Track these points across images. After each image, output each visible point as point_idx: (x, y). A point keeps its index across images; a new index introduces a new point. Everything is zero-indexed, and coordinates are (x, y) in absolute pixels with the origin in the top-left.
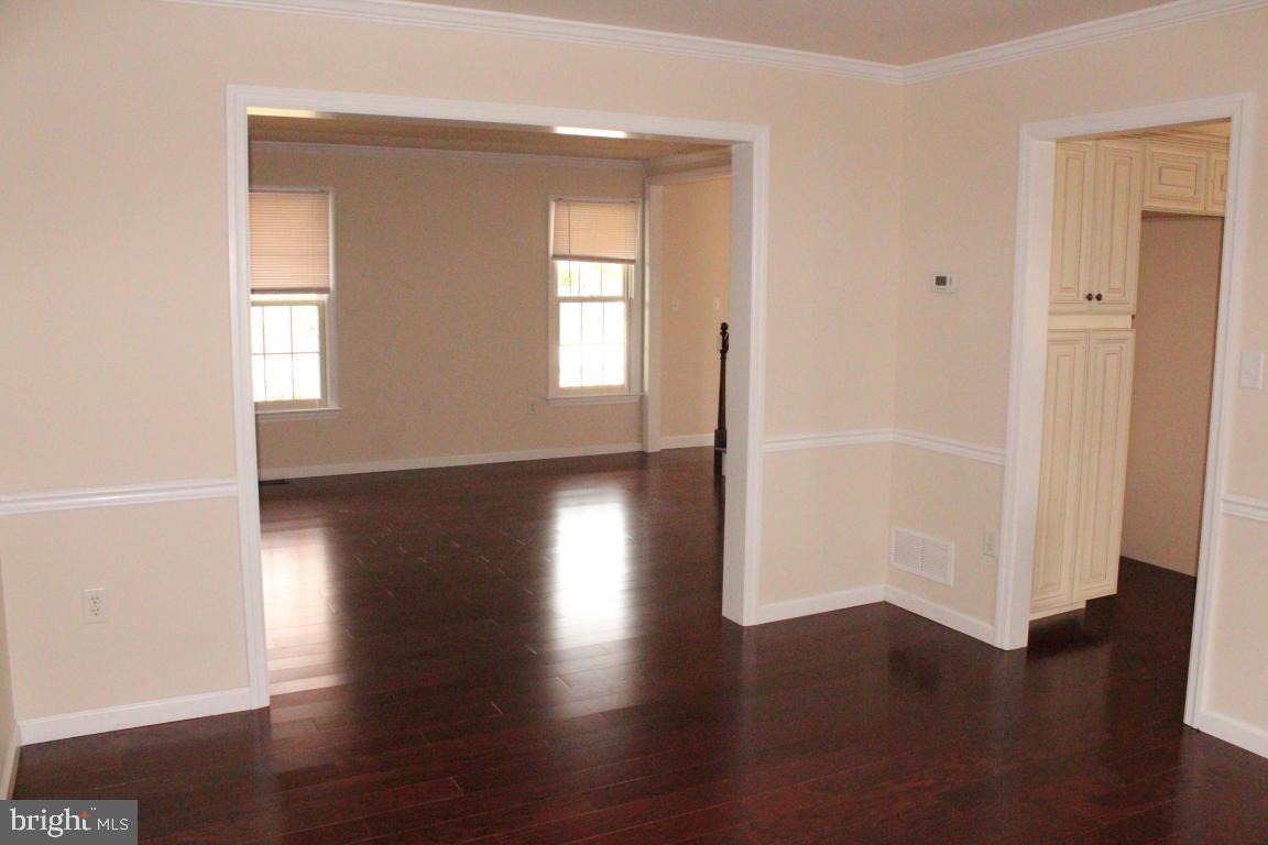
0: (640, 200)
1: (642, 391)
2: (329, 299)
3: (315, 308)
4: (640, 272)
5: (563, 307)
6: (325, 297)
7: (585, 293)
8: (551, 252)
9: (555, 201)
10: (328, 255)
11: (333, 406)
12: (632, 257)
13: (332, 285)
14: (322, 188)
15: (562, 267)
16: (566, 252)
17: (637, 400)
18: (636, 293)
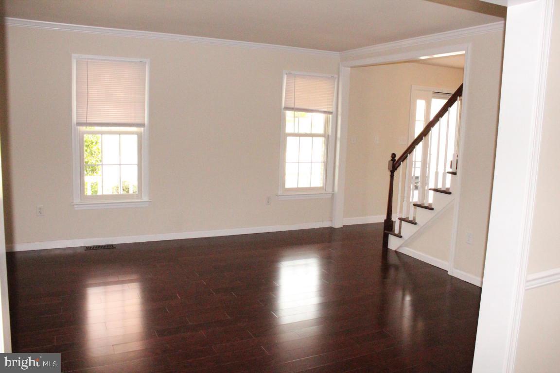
0: (336, 76)
1: (333, 191)
2: (144, 130)
3: (135, 137)
4: (335, 119)
5: (289, 139)
6: (142, 129)
7: (302, 131)
8: (283, 105)
9: (286, 74)
10: (144, 102)
11: (145, 198)
12: (331, 110)
13: (146, 121)
14: (142, 60)
15: (289, 114)
16: (292, 106)
17: (329, 196)
18: (332, 131)
